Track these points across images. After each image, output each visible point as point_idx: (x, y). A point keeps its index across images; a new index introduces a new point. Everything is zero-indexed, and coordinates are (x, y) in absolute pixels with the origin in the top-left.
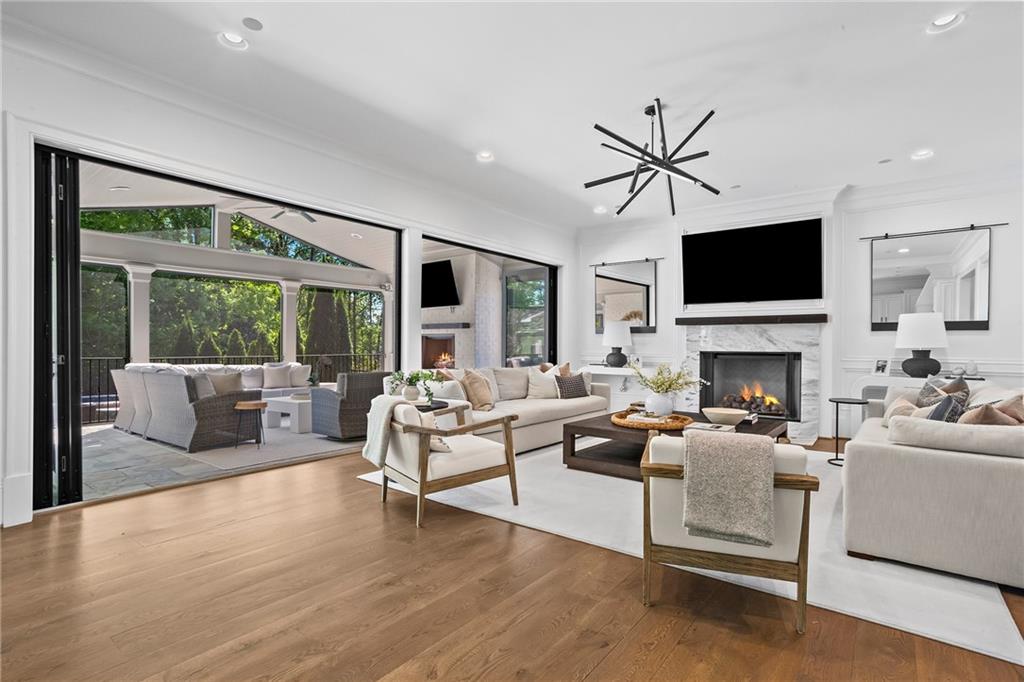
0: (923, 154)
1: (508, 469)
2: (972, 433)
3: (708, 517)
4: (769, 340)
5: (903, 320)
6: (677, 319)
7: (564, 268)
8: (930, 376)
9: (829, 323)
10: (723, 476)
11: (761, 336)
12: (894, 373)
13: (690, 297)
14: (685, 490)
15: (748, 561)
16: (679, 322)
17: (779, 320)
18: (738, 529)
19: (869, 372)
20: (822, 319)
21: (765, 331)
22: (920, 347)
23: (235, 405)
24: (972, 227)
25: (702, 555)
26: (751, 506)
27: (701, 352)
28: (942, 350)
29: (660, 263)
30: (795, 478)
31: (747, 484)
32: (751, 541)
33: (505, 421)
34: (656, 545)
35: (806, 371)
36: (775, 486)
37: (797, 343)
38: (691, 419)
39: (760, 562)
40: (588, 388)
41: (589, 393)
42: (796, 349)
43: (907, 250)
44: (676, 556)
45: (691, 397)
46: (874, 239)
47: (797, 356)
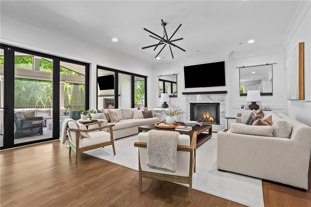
0: (251, 41)
1: (112, 143)
2: (254, 128)
3: (155, 162)
4: (211, 99)
5: (249, 93)
6: (182, 93)
7: (149, 77)
8: (254, 110)
9: (227, 94)
10: (160, 147)
11: (208, 98)
12: (246, 109)
13: (187, 86)
14: (147, 153)
15: (173, 177)
16: (183, 93)
17: (213, 93)
18: (164, 167)
19: (239, 109)
20: (225, 92)
21: (209, 96)
22: (253, 101)
23: (32, 122)
24: (267, 64)
25: (158, 175)
26: (169, 158)
27: (190, 103)
28: (260, 102)
29: (178, 75)
30: (185, 147)
31: (168, 149)
32: (169, 171)
33: (110, 127)
34: (143, 171)
35: (221, 109)
36: (178, 150)
37: (218, 100)
38: (180, 124)
39: (176, 177)
40: (153, 115)
41: (154, 116)
42: (218, 102)
43: (254, 72)
44: (149, 175)
45: (188, 117)
46: (240, 68)
47: (219, 104)
